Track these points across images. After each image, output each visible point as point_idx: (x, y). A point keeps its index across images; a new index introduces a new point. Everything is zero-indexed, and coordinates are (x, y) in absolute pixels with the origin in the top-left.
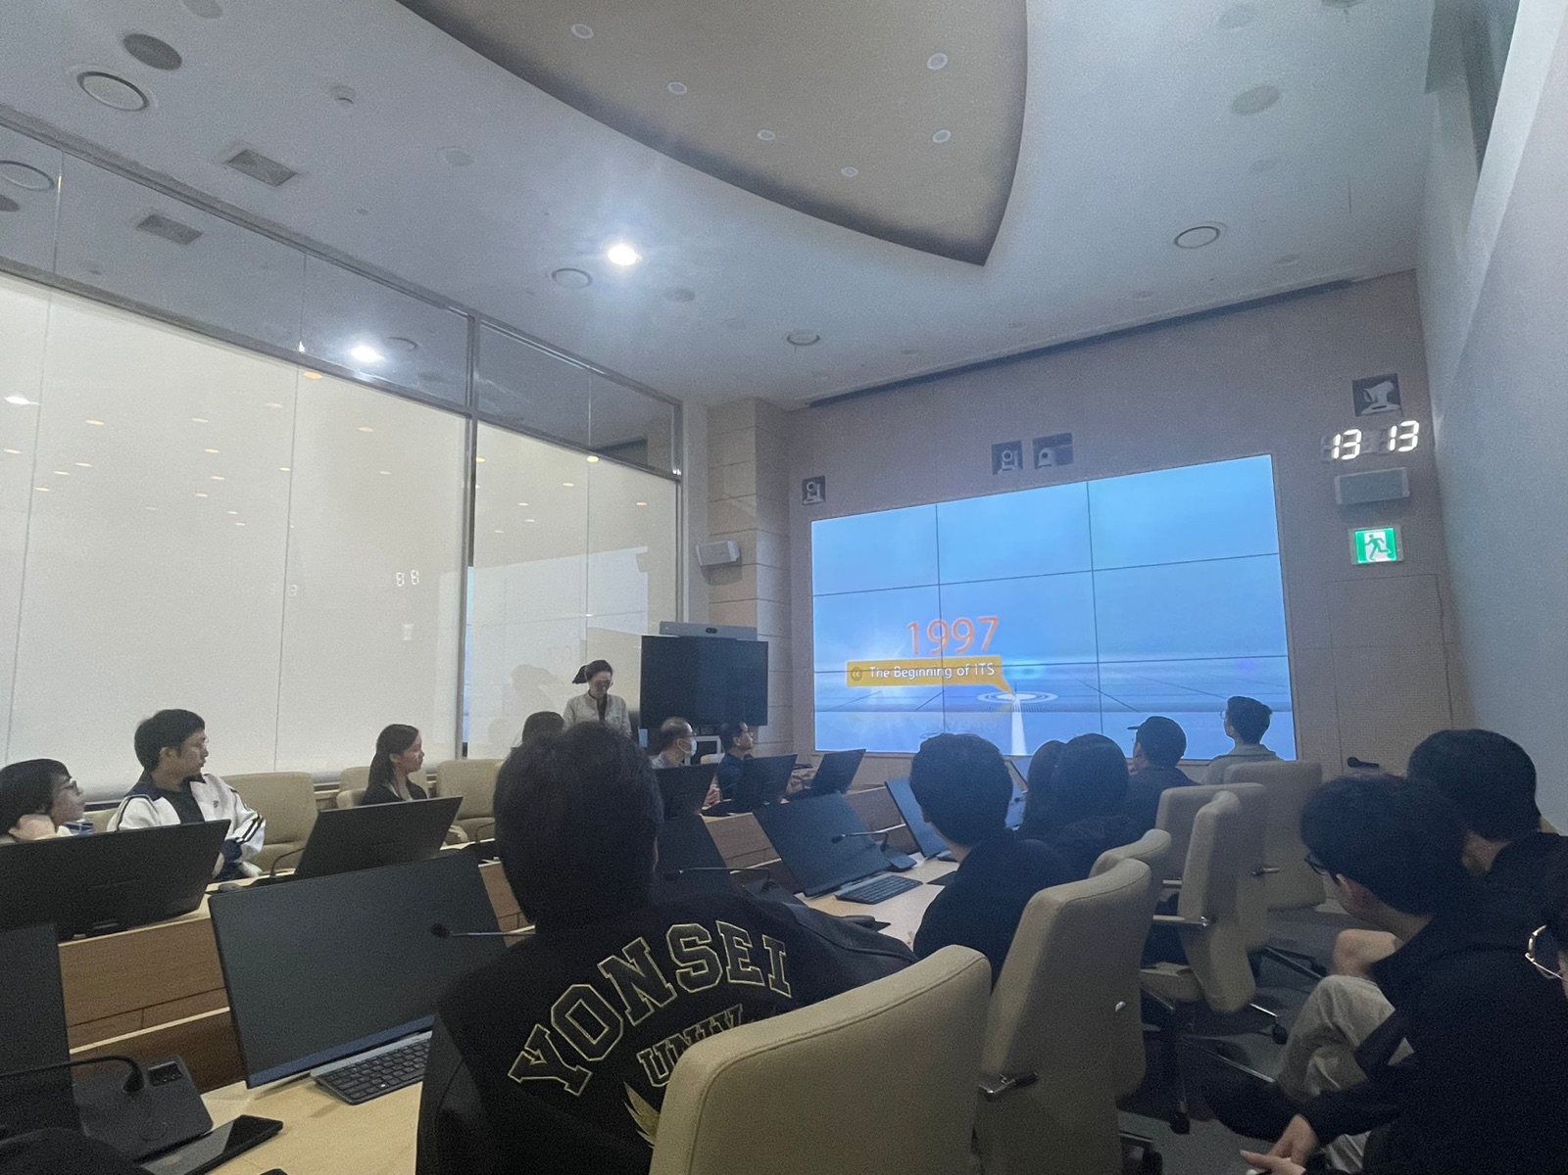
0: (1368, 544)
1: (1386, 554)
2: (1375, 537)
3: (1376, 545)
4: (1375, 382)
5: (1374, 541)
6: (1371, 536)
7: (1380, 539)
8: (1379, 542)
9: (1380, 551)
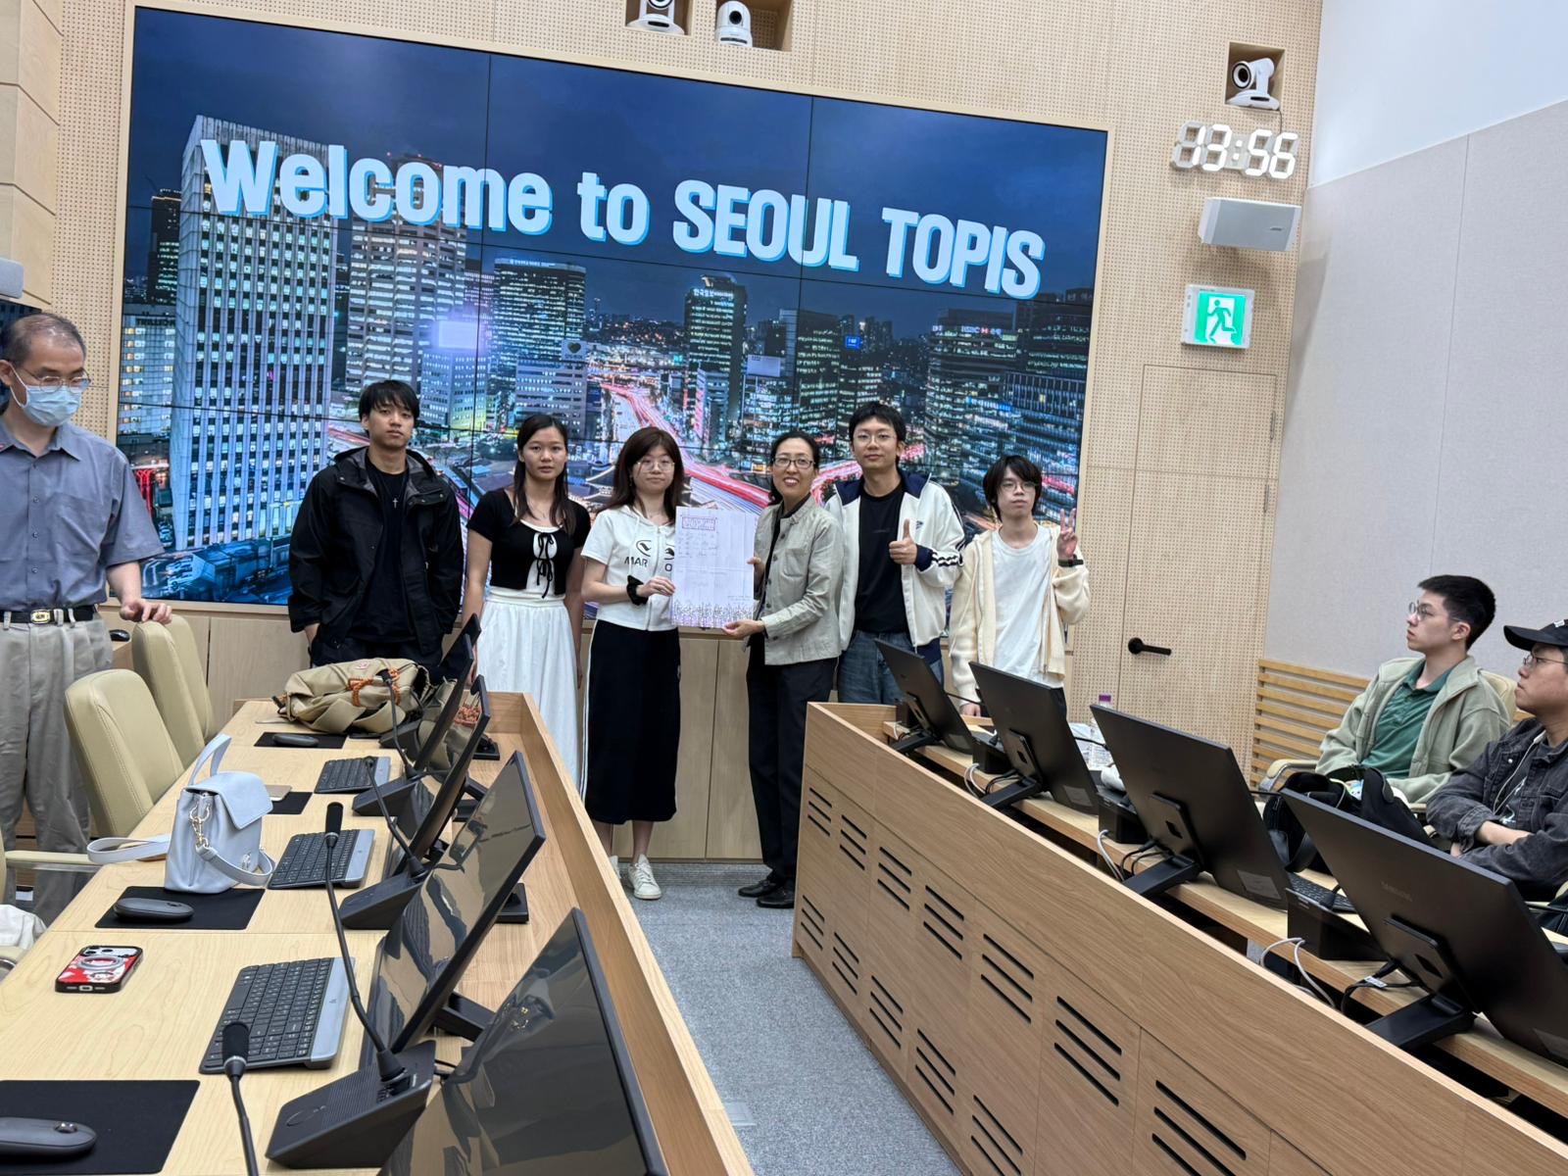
0: (1212, 314)
1: (1229, 333)
2: (1222, 306)
3: (1222, 320)
4: (1256, 55)
5: (1220, 311)
6: (1217, 303)
7: (1227, 310)
8: (1226, 313)
9: (1225, 329)
